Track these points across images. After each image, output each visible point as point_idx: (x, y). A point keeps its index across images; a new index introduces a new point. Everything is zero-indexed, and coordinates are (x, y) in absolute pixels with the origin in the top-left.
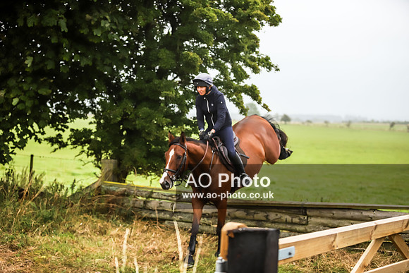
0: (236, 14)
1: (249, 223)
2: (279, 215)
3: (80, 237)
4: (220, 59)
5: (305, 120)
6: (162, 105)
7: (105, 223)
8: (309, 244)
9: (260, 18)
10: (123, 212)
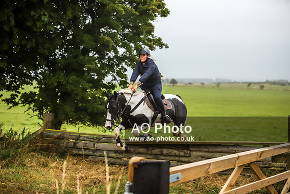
0: (137, 8)
1: (149, 157)
2: (170, 150)
3: (29, 169)
4: (126, 41)
5: (187, 82)
6: (86, 74)
7: (47, 159)
8: (191, 171)
9: (154, 11)
10: (59, 150)
